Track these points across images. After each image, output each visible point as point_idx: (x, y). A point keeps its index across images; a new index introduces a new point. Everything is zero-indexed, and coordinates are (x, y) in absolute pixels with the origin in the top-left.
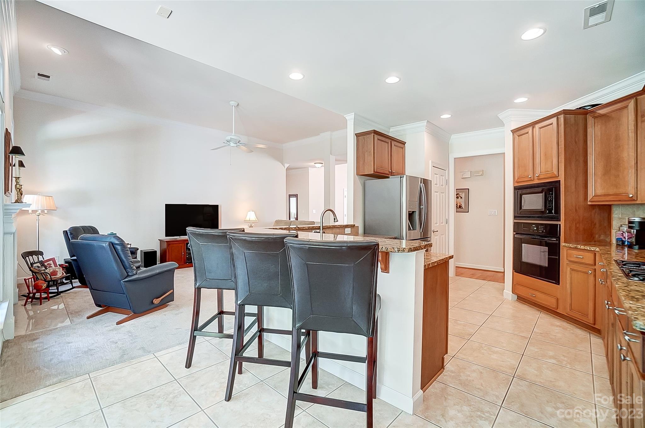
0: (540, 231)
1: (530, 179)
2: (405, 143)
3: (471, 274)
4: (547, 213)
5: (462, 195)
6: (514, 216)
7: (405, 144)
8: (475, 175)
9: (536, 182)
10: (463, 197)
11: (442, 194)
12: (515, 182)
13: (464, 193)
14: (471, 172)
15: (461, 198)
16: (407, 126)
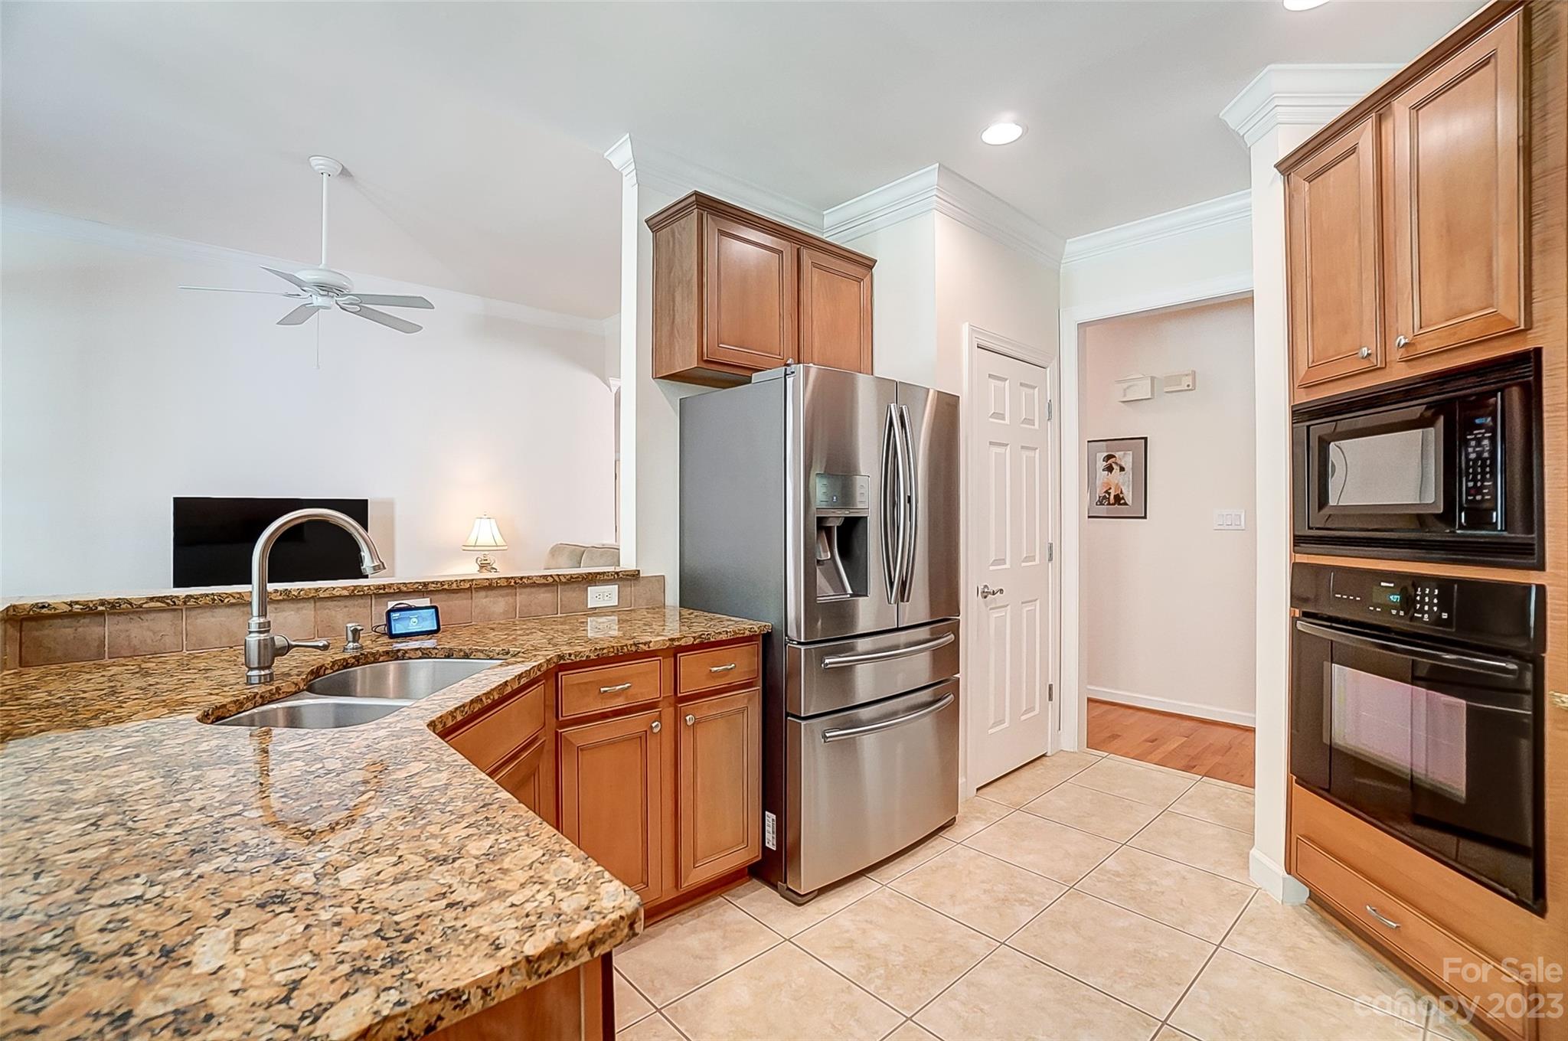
0: (1423, 612)
1: (1365, 365)
2: (871, 264)
3: (1147, 741)
4: (1461, 527)
5: (1126, 459)
6: (1294, 536)
7: (871, 268)
8: (1166, 390)
9: (1399, 373)
10: (1128, 465)
11: (1025, 454)
12: (1296, 386)
13: (1131, 452)
14: (1153, 379)
15: (1122, 469)
16: (875, 199)
